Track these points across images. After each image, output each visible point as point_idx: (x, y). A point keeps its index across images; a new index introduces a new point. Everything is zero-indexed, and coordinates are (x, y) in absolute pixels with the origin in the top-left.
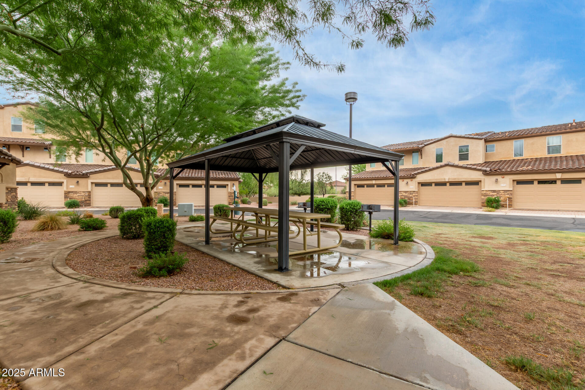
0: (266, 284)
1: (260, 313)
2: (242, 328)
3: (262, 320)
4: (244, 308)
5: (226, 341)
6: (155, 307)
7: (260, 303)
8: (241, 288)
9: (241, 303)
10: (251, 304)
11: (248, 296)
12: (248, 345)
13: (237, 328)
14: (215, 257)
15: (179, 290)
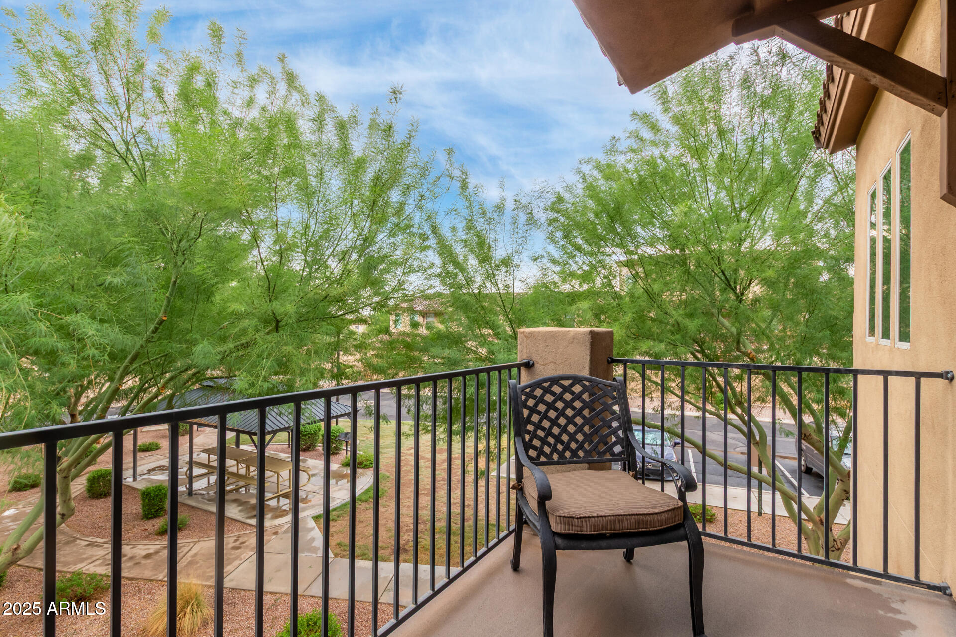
0: (249, 527)
1: (247, 544)
2: (239, 551)
3: (247, 546)
4: (238, 543)
5: (233, 556)
6: (190, 550)
7: (246, 539)
8: (233, 532)
9: (235, 541)
10: (241, 540)
11: (239, 537)
12: (243, 556)
13: (236, 552)
14: (206, 511)
15: (197, 540)
